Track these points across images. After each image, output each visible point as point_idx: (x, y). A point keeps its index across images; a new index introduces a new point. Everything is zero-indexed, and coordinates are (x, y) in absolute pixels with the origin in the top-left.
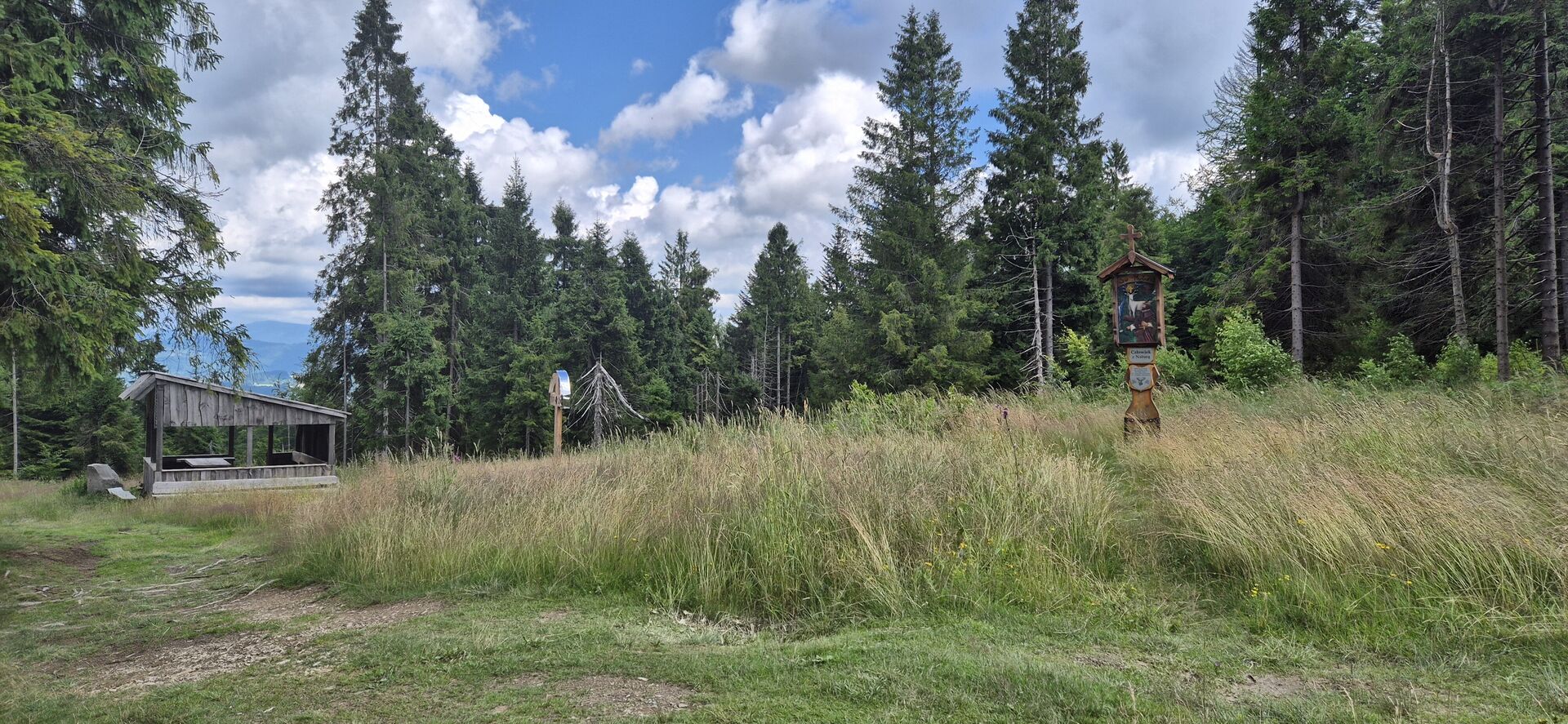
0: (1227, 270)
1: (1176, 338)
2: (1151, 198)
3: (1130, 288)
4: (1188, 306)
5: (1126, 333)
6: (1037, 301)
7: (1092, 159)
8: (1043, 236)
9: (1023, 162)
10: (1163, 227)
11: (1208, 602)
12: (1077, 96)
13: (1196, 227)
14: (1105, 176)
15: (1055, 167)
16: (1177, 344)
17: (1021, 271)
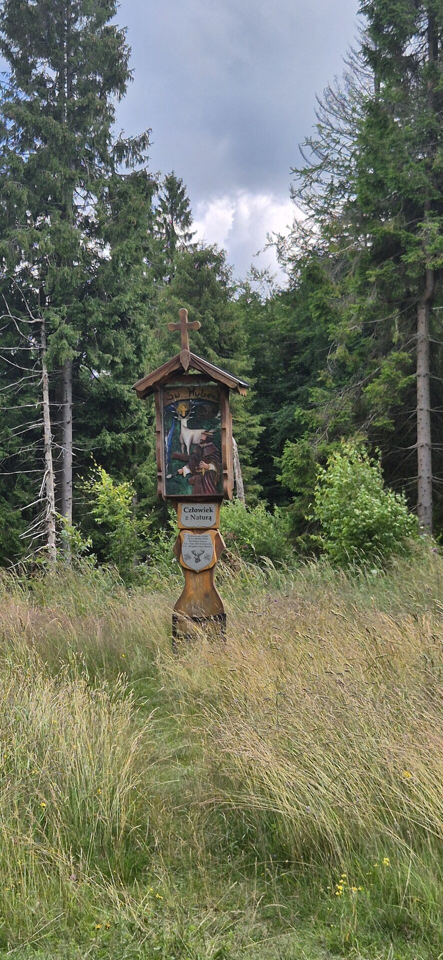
0: (330, 383)
1: (259, 487)
2: (223, 268)
3: (182, 408)
4: (277, 437)
5: (176, 481)
6: (48, 424)
7: (136, 200)
8: (57, 319)
9: (25, 198)
10: (242, 313)
11: (274, 908)
12: (112, 98)
13: (289, 315)
14: (156, 228)
15: (77, 207)
16: (261, 496)
17: (22, 373)
